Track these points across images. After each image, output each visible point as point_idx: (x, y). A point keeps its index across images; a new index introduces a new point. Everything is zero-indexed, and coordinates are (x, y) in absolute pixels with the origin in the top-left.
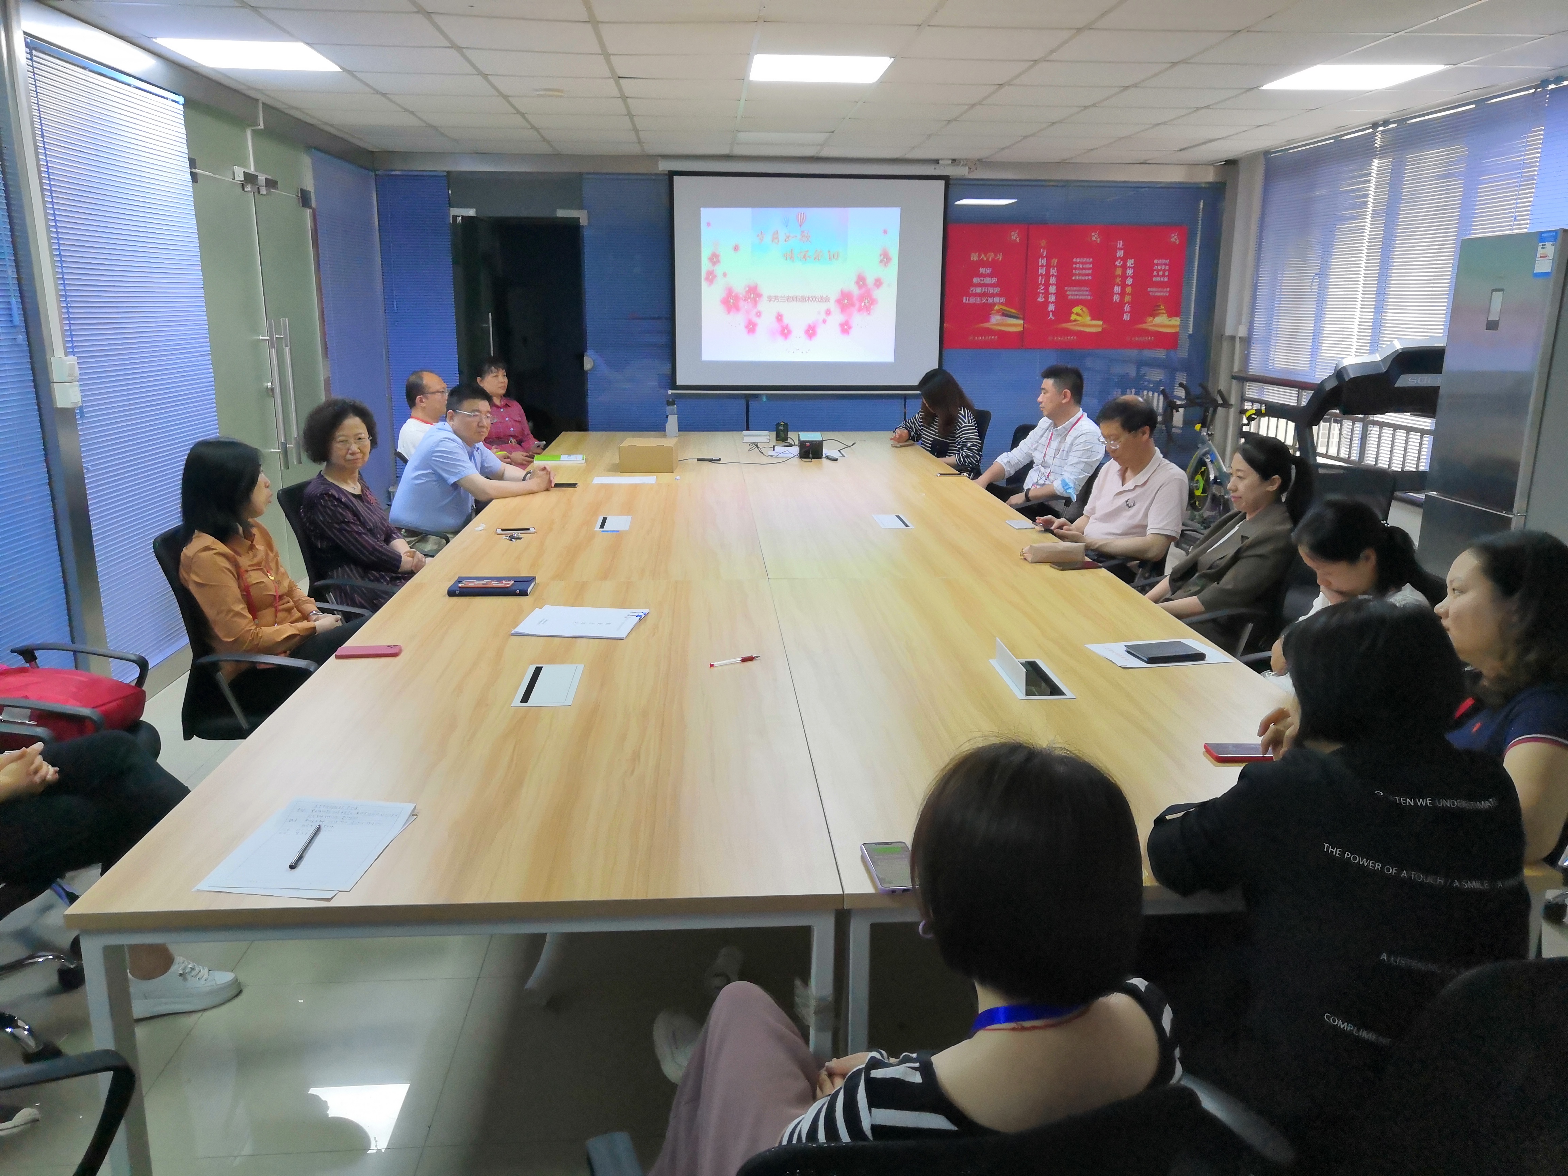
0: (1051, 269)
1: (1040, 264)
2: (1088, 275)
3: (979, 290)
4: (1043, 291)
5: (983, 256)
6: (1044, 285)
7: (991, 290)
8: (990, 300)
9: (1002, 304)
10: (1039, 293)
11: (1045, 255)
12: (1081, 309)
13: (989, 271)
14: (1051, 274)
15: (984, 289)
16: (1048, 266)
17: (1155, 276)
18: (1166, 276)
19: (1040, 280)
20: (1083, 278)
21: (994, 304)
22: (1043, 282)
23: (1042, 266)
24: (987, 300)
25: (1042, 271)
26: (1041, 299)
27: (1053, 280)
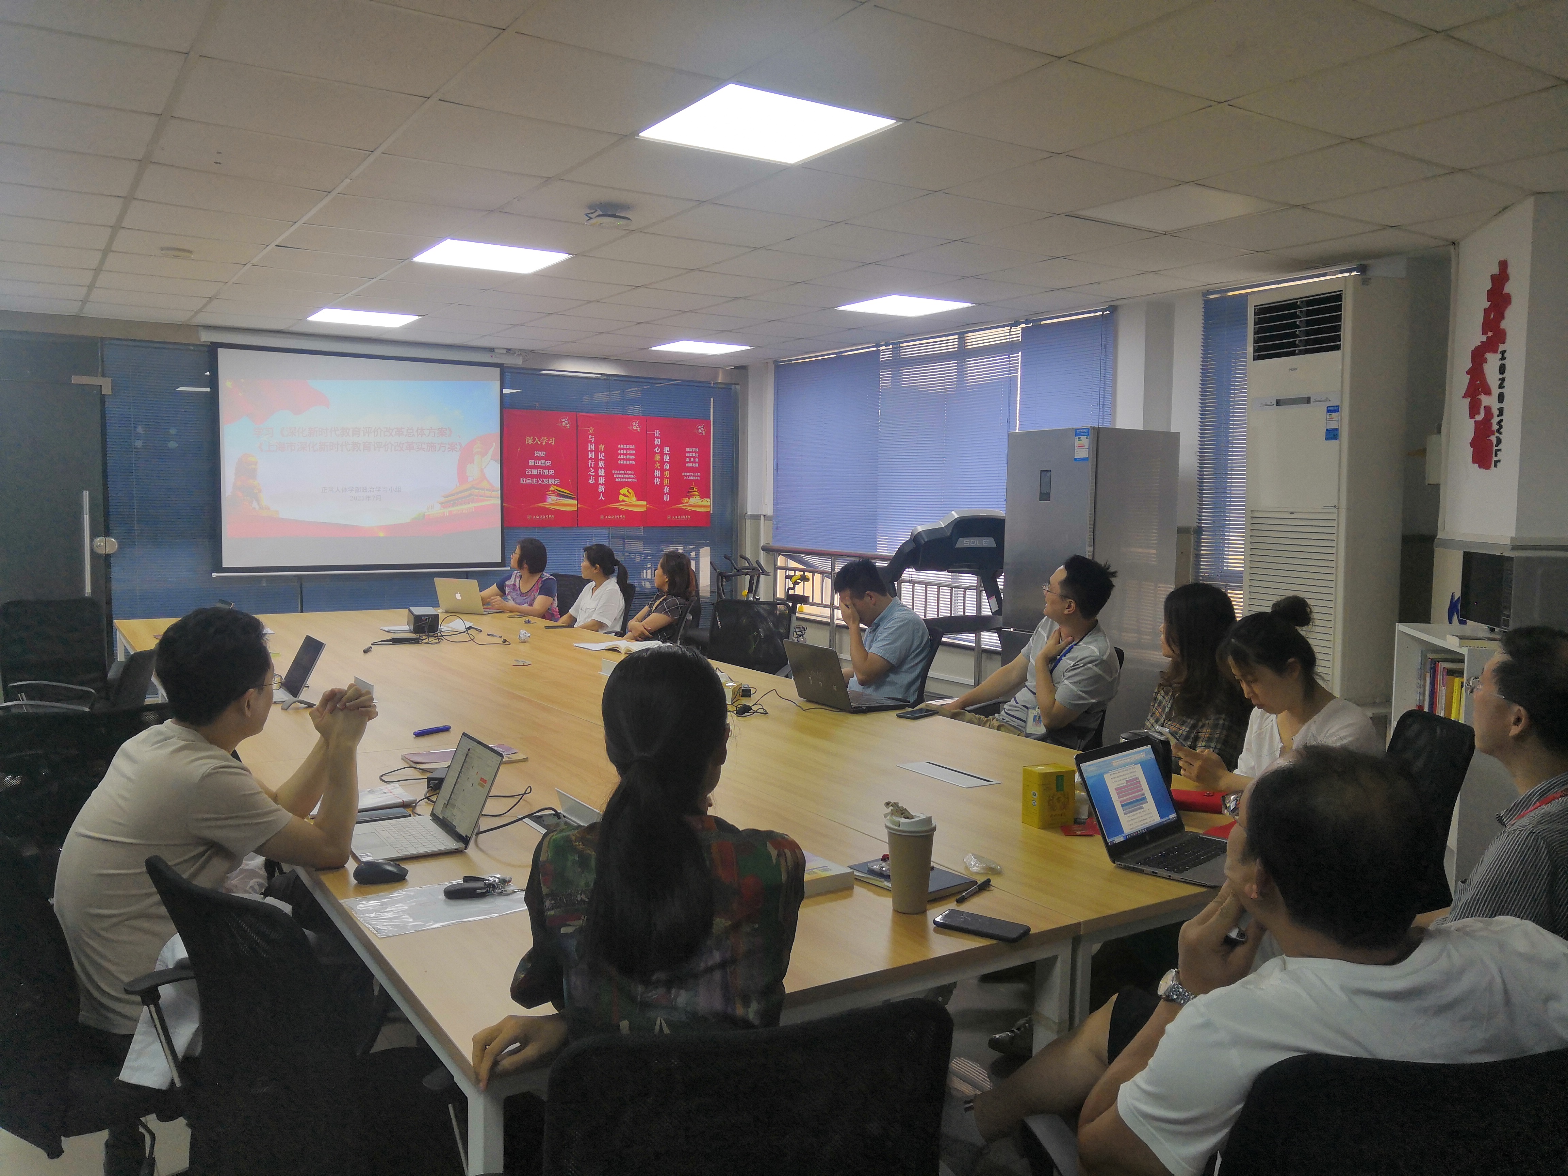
0: (600, 454)
1: (589, 449)
2: (632, 460)
3: (535, 472)
4: (594, 474)
5: (537, 439)
6: (593, 468)
7: (546, 472)
8: (546, 481)
9: (556, 485)
10: (590, 475)
11: (593, 441)
12: (628, 491)
13: (543, 454)
14: (600, 458)
15: (541, 471)
16: (597, 451)
17: (688, 462)
18: (697, 463)
19: (590, 464)
20: (628, 463)
21: (550, 485)
22: (593, 466)
23: (591, 451)
24: (543, 481)
25: (592, 455)
26: (591, 481)
27: (601, 464)
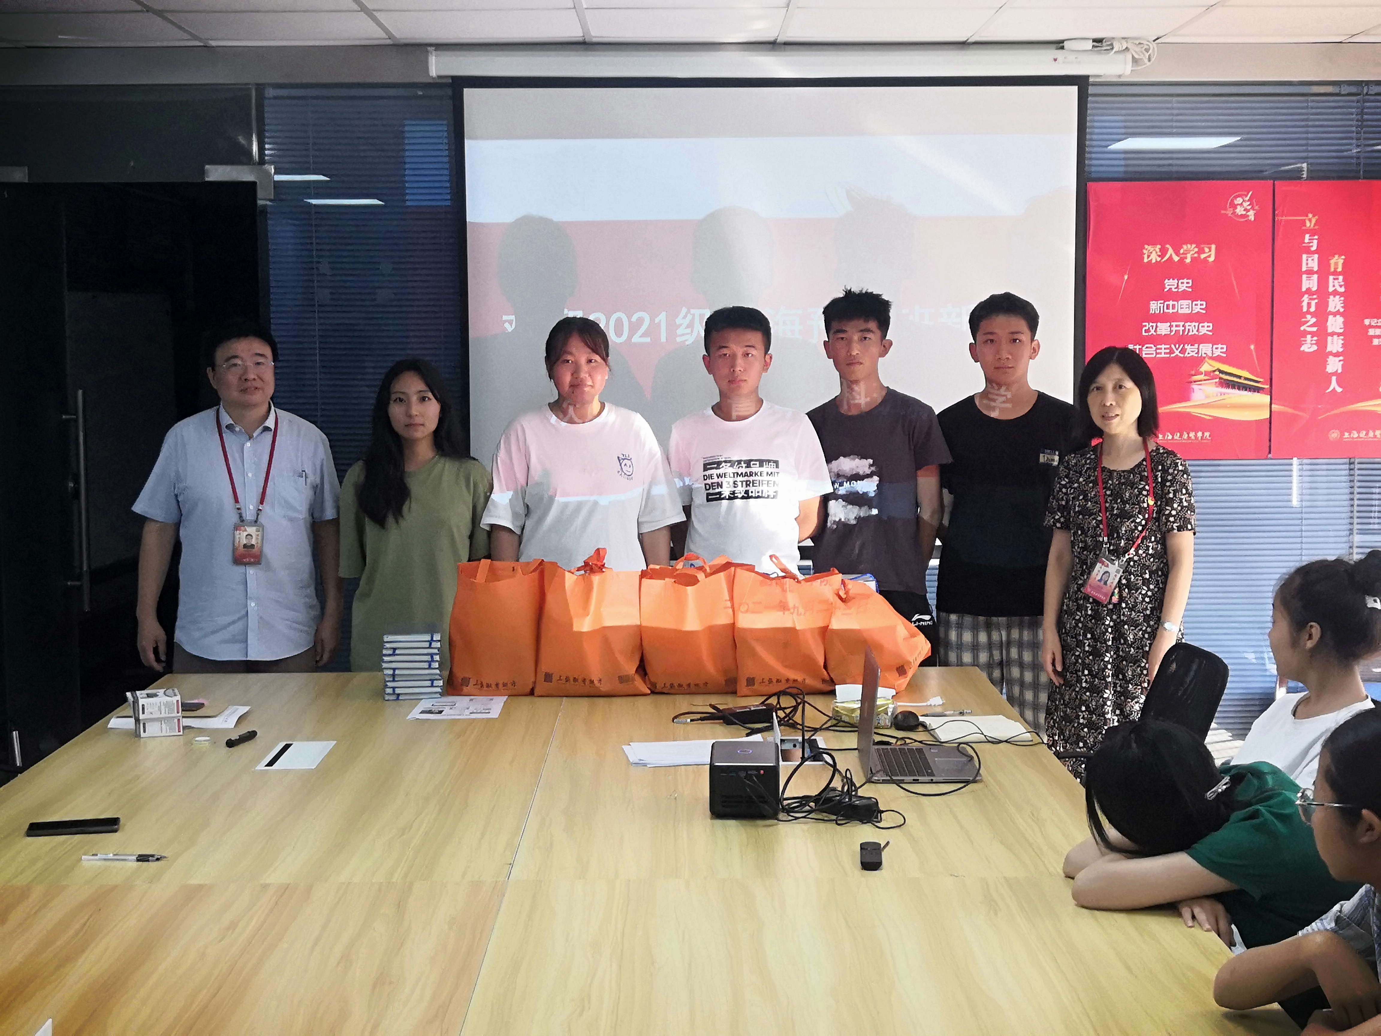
0: (1331, 278)
1: (1304, 269)
3: (1163, 329)
4: (1315, 329)
5: (1171, 251)
6: (1313, 315)
7: (1192, 328)
8: (1191, 350)
9: (1218, 359)
10: (1305, 333)
11: (1314, 248)
13: (1185, 285)
14: (1331, 289)
15: (1179, 327)
16: (1324, 272)
19: (1305, 304)
21: (1199, 361)
22: (1313, 309)
23: (1310, 272)
24: (1183, 351)
25: (1309, 283)
26: (1309, 346)
27: (1335, 304)
